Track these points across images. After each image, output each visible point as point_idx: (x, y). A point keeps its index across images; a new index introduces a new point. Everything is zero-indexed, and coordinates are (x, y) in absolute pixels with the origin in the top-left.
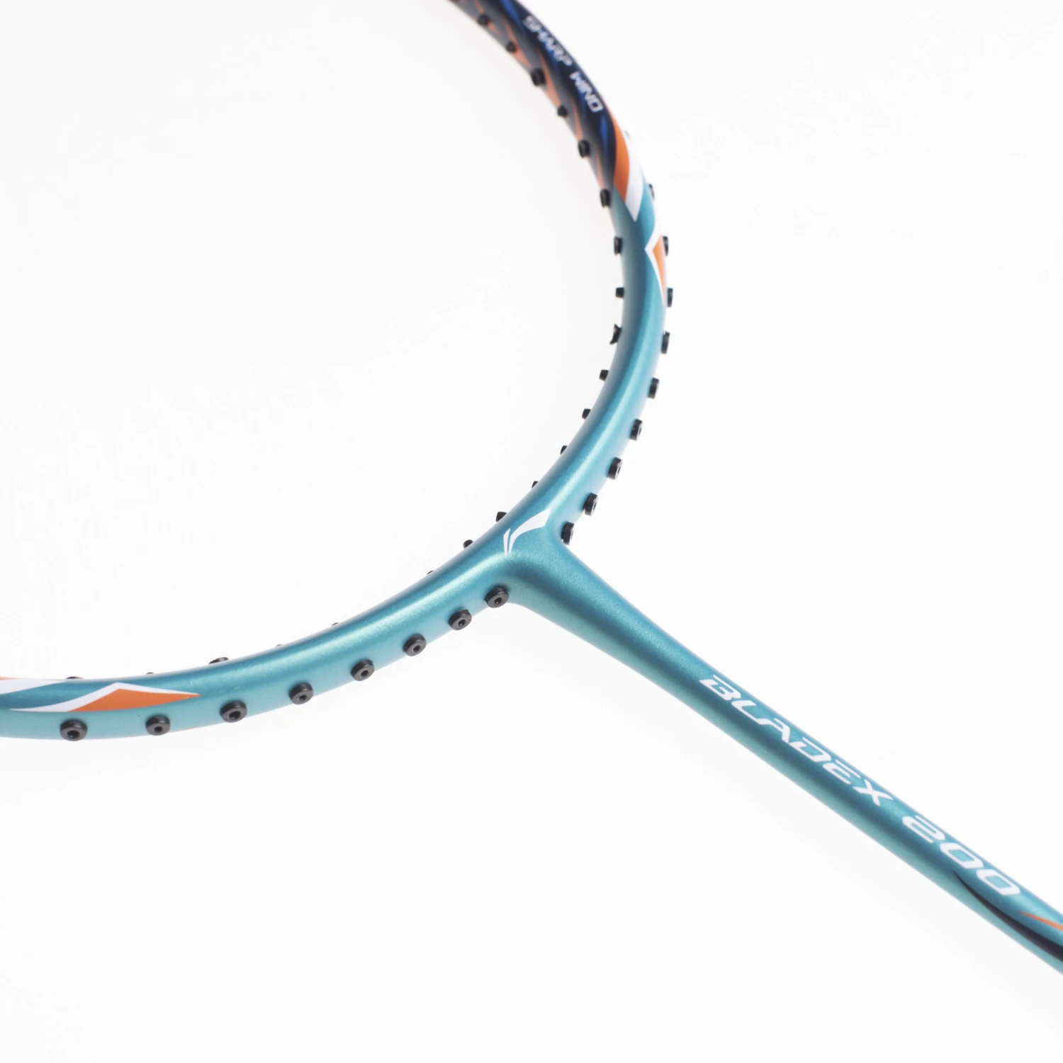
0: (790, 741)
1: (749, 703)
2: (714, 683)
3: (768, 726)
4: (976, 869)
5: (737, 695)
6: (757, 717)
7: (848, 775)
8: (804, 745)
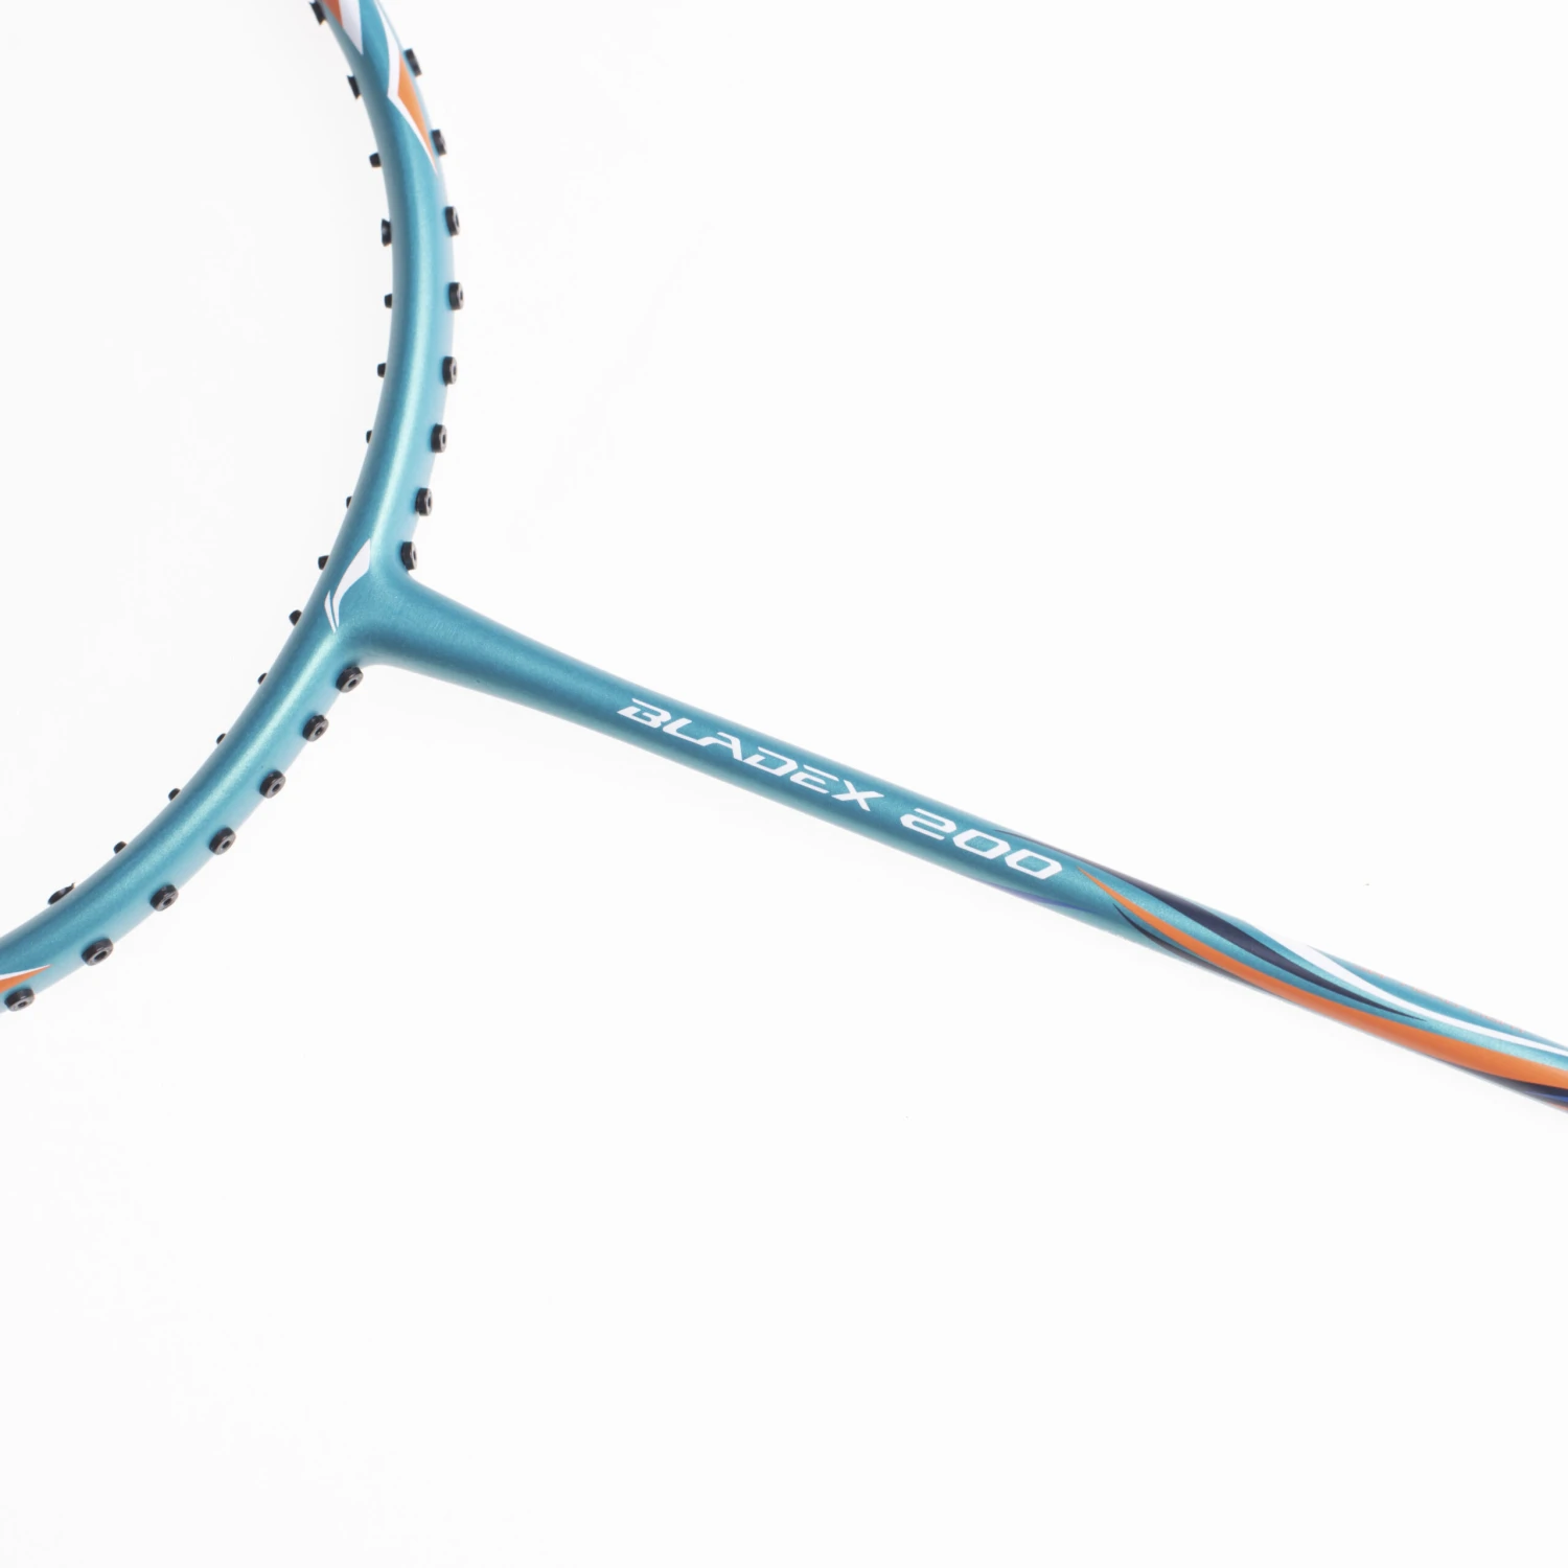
0: (744, 758)
1: (684, 722)
2: (636, 710)
3: (714, 746)
4: (1002, 857)
5: (666, 716)
6: (697, 738)
7: (823, 782)
8: (762, 758)
